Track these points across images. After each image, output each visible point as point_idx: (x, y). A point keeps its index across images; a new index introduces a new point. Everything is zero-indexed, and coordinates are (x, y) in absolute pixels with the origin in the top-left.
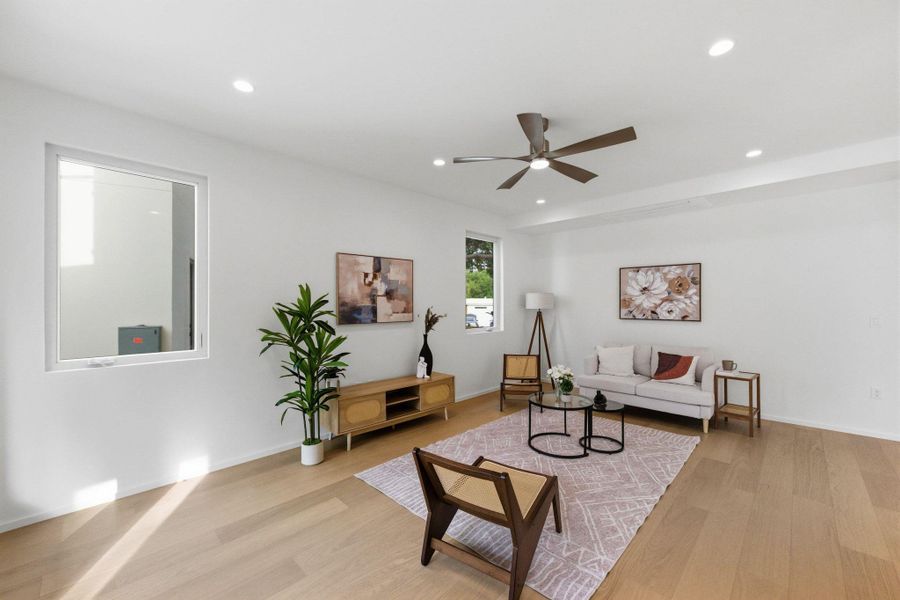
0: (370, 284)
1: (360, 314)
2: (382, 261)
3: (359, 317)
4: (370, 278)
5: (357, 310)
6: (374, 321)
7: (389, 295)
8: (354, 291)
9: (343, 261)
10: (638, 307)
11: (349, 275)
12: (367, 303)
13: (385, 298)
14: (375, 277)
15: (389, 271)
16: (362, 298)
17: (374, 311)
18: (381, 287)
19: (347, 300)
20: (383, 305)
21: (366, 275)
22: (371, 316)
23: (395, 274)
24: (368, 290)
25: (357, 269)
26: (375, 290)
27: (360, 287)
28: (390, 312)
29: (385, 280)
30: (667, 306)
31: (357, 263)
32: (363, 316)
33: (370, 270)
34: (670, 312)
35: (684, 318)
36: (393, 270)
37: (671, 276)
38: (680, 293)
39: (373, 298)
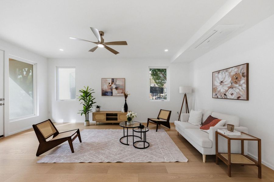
0: (111, 85)
1: (107, 93)
2: (114, 79)
3: (107, 94)
4: (110, 84)
5: (107, 92)
6: (112, 95)
7: (116, 88)
8: (106, 88)
9: (104, 80)
10: (219, 91)
11: (105, 84)
12: (110, 90)
13: (115, 89)
14: (112, 84)
15: (116, 82)
16: (108, 89)
17: (112, 93)
18: (114, 86)
19: (104, 90)
20: (115, 91)
21: (109, 83)
22: (111, 94)
23: (118, 83)
24: (110, 87)
25: (107, 82)
26: (112, 87)
27: (107, 86)
28: (117, 93)
29: (115, 84)
30: (231, 91)
31: (107, 81)
32: (108, 94)
33: (111, 82)
34: (232, 94)
35: (238, 98)
36: (117, 81)
37: (233, 73)
38: (236, 83)
39: (112, 89)
